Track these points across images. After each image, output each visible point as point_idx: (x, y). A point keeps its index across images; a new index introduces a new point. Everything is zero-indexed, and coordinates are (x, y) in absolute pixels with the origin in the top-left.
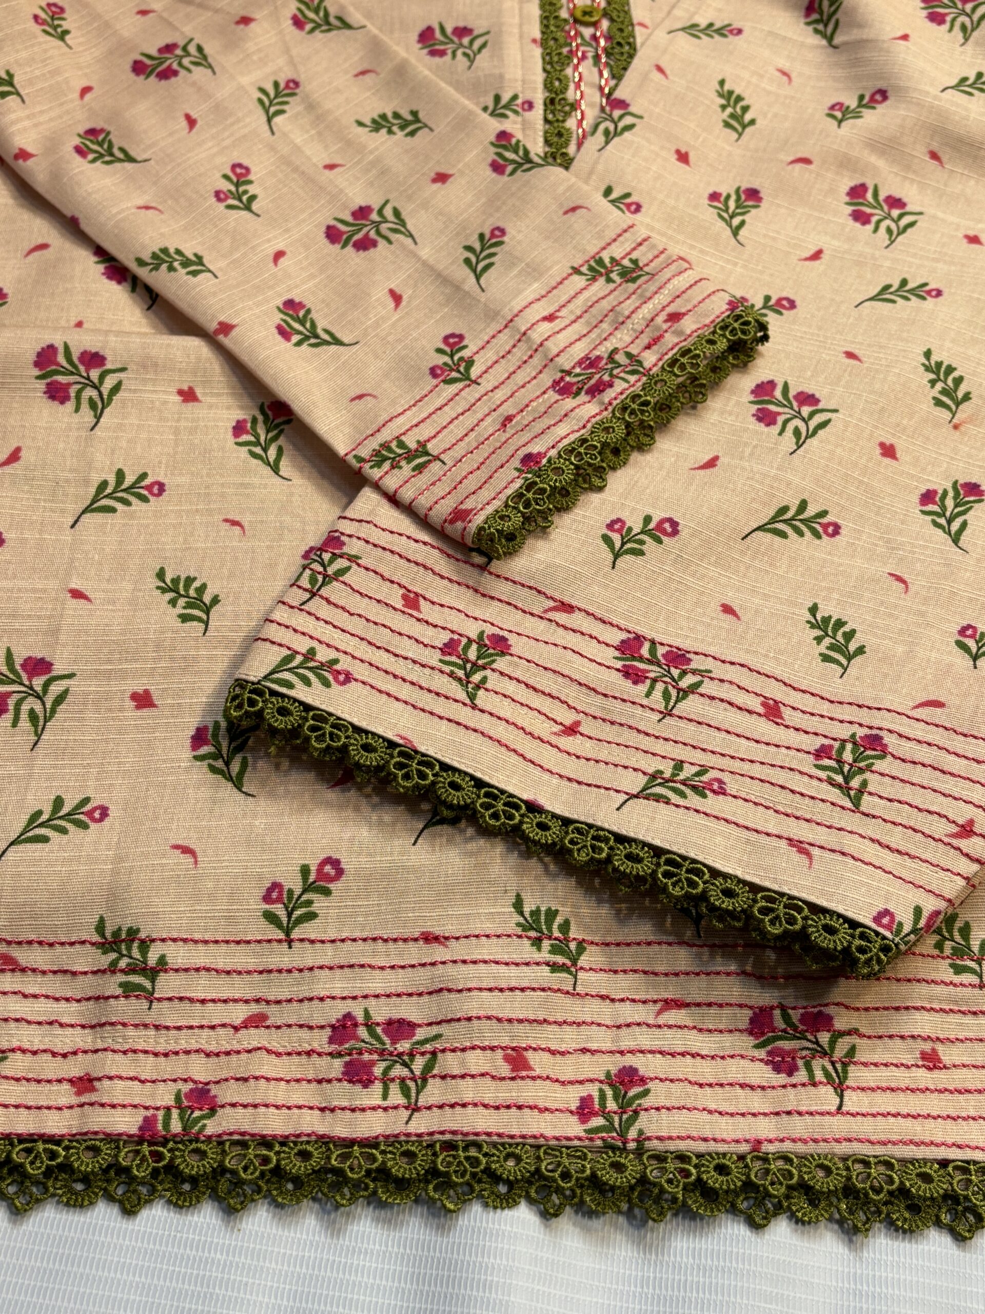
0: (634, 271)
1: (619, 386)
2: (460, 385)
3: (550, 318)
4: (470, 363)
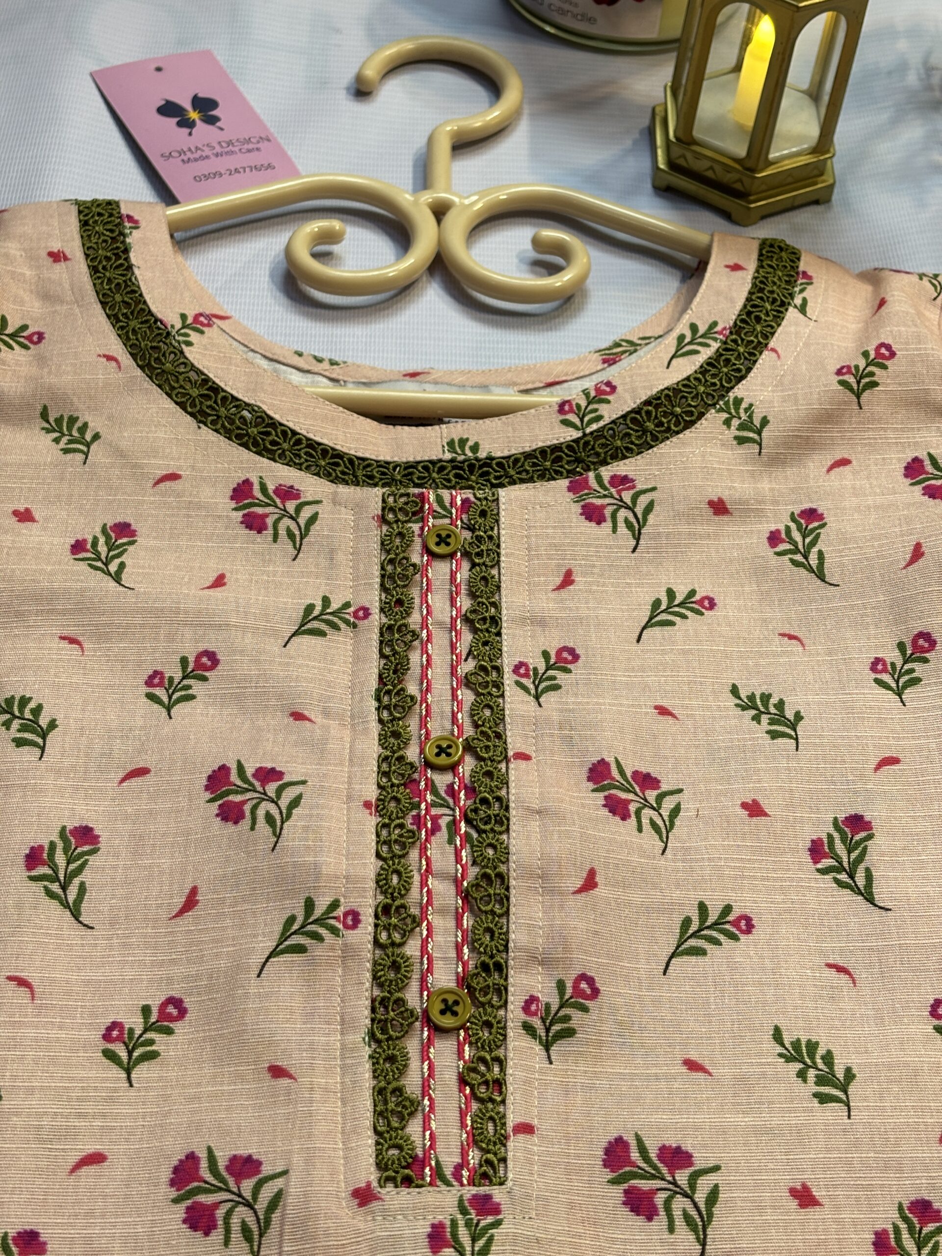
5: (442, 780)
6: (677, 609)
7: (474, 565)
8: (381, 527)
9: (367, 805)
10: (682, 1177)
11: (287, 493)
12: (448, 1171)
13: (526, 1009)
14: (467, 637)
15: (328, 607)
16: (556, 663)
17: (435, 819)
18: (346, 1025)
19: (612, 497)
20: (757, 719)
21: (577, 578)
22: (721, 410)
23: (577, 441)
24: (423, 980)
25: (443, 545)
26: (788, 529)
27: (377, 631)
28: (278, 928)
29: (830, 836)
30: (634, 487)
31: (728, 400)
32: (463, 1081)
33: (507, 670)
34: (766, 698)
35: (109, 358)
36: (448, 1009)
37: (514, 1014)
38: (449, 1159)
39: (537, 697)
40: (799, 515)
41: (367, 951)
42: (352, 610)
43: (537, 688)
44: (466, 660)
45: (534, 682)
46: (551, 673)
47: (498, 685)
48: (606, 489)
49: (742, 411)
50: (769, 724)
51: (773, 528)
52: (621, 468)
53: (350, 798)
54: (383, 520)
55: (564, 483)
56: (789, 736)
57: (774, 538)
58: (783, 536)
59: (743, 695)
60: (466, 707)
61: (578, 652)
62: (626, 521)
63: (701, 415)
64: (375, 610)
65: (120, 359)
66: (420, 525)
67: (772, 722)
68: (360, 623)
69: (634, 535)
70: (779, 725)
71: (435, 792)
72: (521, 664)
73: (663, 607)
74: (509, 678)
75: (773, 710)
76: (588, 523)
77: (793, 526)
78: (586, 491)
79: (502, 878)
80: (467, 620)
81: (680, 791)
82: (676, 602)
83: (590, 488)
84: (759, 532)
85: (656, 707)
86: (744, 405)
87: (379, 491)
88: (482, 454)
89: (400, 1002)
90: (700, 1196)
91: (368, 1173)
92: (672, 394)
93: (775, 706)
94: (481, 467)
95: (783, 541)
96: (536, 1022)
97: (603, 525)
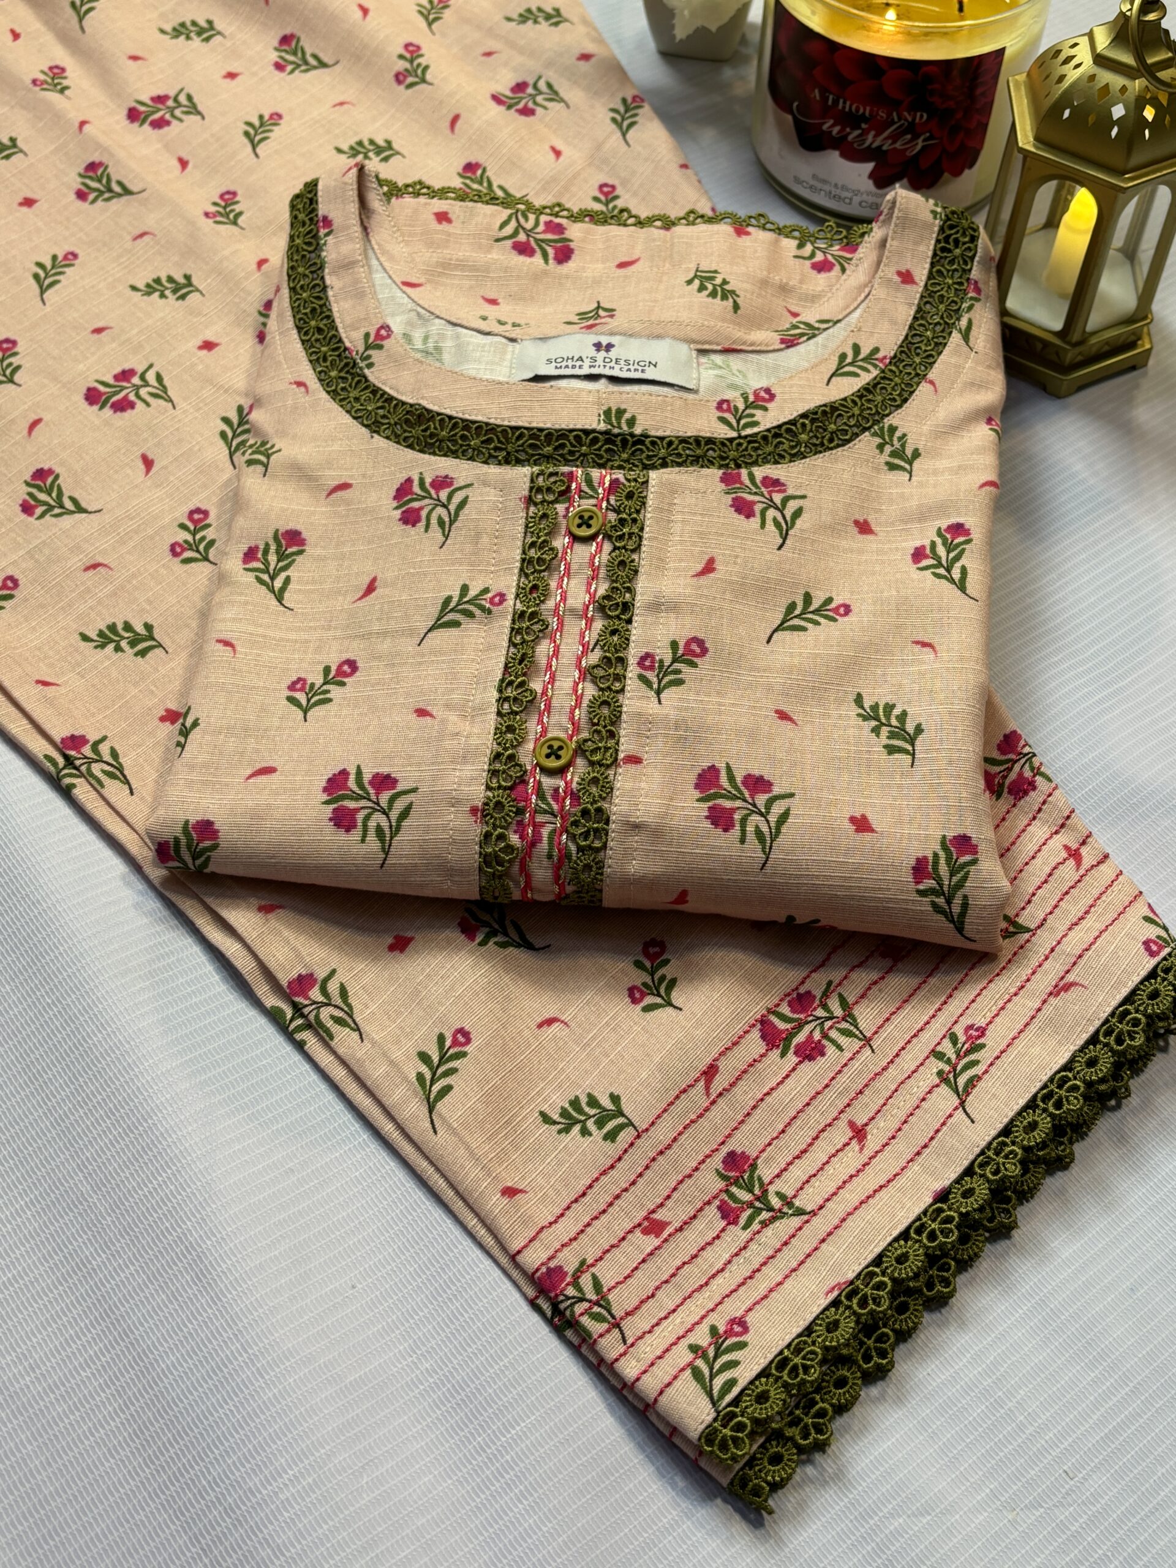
5: (552, 784)
6: (810, 616)
7: (615, 548)
8: (528, 509)
9: (474, 810)
11: (442, 482)
14: (598, 625)
15: (466, 595)
16: (683, 655)
17: (539, 828)
19: (763, 495)
20: (876, 731)
21: (718, 565)
22: (875, 434)
23: (731, 440)
25: (584, 527)
26: (933, 544)
27: (510, 617)
29: (936, 855)
30: (784, 491)
31: (883, 427)
33: (632, 661)
34: (889, 708)
35: (300, 384)
39: (658, 693)
40: (945, 530)
42: (490, 595)
43: (660, 682)
44: (592, 651)
45: (658, 676)
46: (677, 666)
47: (620, 679)
48: (757, 487)
49: (895, 439)
50: (888, 738)
51: (918, 544)
52: (772, 471)
54: (529, 501)
55: (716, 473)
56: (907, 752)
57: (918, 555)
58: (928, 551)
59: (867, 705)
60: (587, 701)
61: (707, 645)
62: (775, 519)
63: (856, 436)
64: (510, 597)
65: (308, 383)
66: (567, 505)
67: (892, 735)
68: (494, 609)
69: (781, 534)
70: (898, 739)
71: (541, 796)
72: (647, 656)
73: (797, 612)
74: (633, 671)
75: (894, 722)
76: (736, 515)
77: (939, 541)
78: (738, 485)
80: (600, 607)
81: (792, 795)
82: (811, 609)
83: (741, 483)
84: (903, 549)
85: (777, 712)
86: (898, 434)
87: (526, 471)
88: (638, 430)
92: (830, 411)
93: (897, 717)
94: (634, 444)
95: (927, 557)
97: (752, 519)
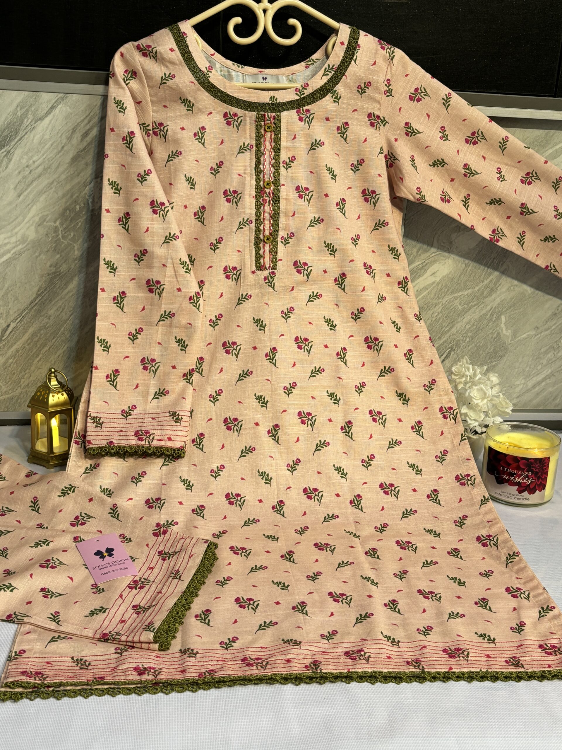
0: (179, 420)
1: (143, 443)
2: (123, 417)
3: (153, 419)
4: (130, 415)
5: (268, 191)
6: (316, 145)
7: (275, 134)
8: (255, 123)
9: (253, 197)
10: (306, 267)
11: (235, 115)
12: (267, 268)
13: (281, 239)
14: (273, 153)
15: (245, 145)
16: (291, 160)
17: (266, 200)
18: (250, 241)
19: (305, 115)
20: (329, 174)
21: (297, 137)
22: (332, 93)
23: (299, 99)
24: (263, 233)
25: (269, 128)
27: (255, 151)
28: (238, 224)
29: (340, 202)
30: (310, 113)
31: (333, 90)
32: (270, 252)
33: (281, 163)
35: (192, 82)
36: (268, 239)
37: (279, 240)
38: (268, 266)
39: (287, 170)
40: (344, 124)
41: (254, 228)
42: (250, 146)
43: (287, 167)
44: (273, 160)
45: (286, 165)
46: (290, 163)
47: (279, 167)
48: (304, 113)
50: (332, 176)
51: (338, 125)
52: (308, 107)
53: (250, 195)
54: (256, 121)
55: (295, 110)
56: (334, 179)
57: (338, 129)
58: (340, 128)
59: (328, 167)
60: (273, 172)
61: (296, 157)
62: (308, 121)
63: (327, 94)
64: (254, 146)
65: (195, 82)
66: (264, 123)
68: (251, 149)
69: (309, 125)
71: (266, 193)
72: (284, 161)
73: (314, 144)
74: (281, 165)
76: (299, 122)
77: (342, 126)
78: (300, 113)
79: (278, 213)
80: (273, 149)
81: (313, 191)
82: (317, 143)
84: (335, 126)
85: (310, 171)
86: (337, 92)
87: (254, 113)
88: (278, 102)
89: (260, 238)
90: (309, 271)
91: (254, 268)
92: (321, 88)
93: (333, 171)
94: (277, 105)
95: (340, 130)
96: (283, 241)
97: (303, 122)
